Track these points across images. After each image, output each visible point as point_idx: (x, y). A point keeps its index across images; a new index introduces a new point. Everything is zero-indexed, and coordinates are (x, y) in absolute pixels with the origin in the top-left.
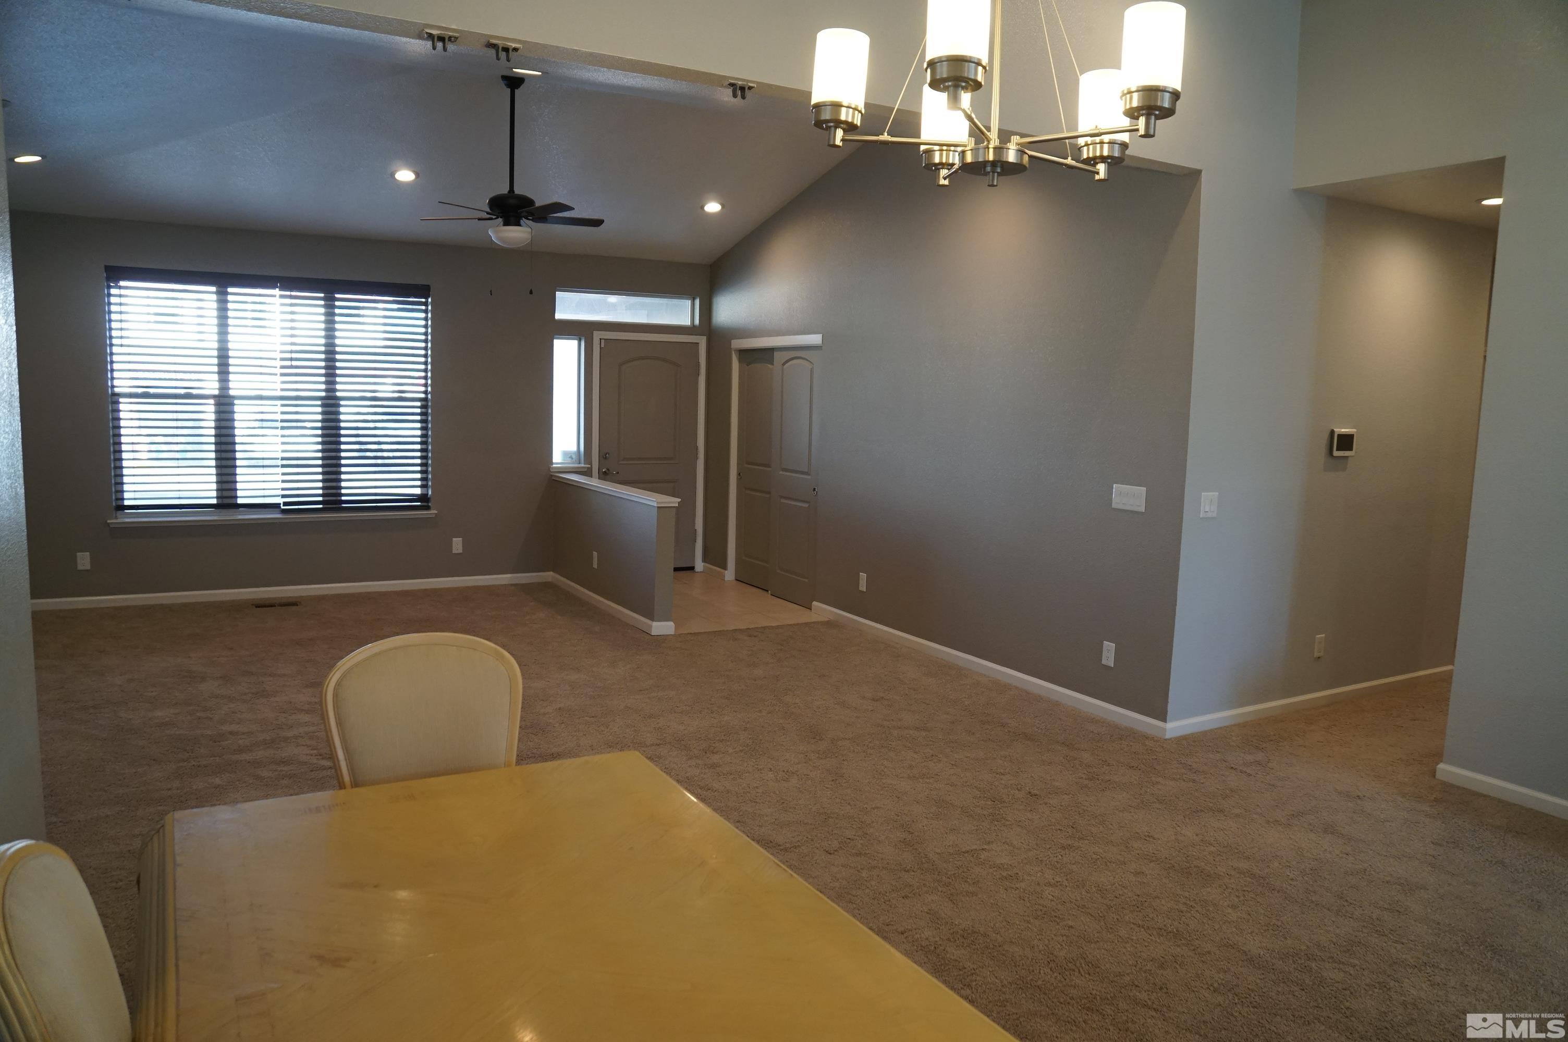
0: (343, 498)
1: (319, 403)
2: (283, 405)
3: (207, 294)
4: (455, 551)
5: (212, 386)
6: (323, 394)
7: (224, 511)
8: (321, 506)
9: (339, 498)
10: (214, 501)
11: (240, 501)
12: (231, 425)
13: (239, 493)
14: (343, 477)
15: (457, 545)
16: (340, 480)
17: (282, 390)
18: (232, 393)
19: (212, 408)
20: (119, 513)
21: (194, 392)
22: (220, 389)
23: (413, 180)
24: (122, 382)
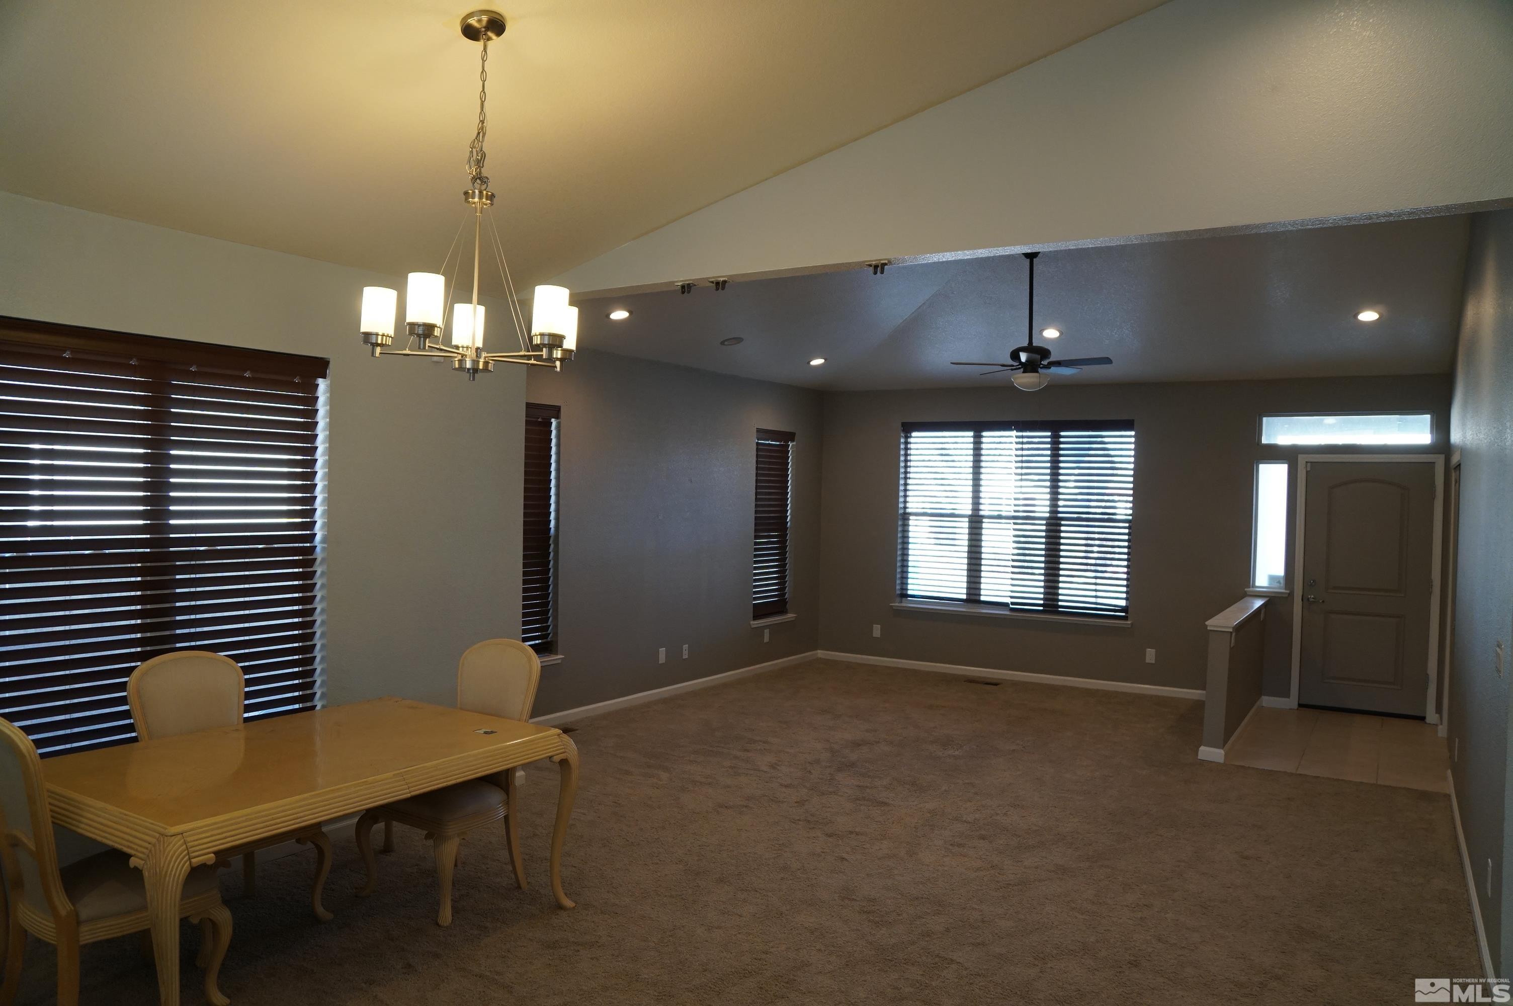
0: (1060, 603)
1: (1044, 522)
2: (1015, 524)
3: (967, 437)
4: (1148, 661)
5: (968, 510)
6: (1047, 515)
7: (970, 605)
8: (1042, 608)
9: (1055, 603)
10: (964, 597)
11: (983, 598)
12: (979, 538)
13: (982, 592)
14: (1061, 585)
15: (1150, 655)
16: (1058, 588)
17: (1015, 511)
18: (981, 513)
19: (967, 525)
20: (904, 599)
21: (956, 512)
22: (973, 510)
23: (1058, 337)
24: (914, 504)
